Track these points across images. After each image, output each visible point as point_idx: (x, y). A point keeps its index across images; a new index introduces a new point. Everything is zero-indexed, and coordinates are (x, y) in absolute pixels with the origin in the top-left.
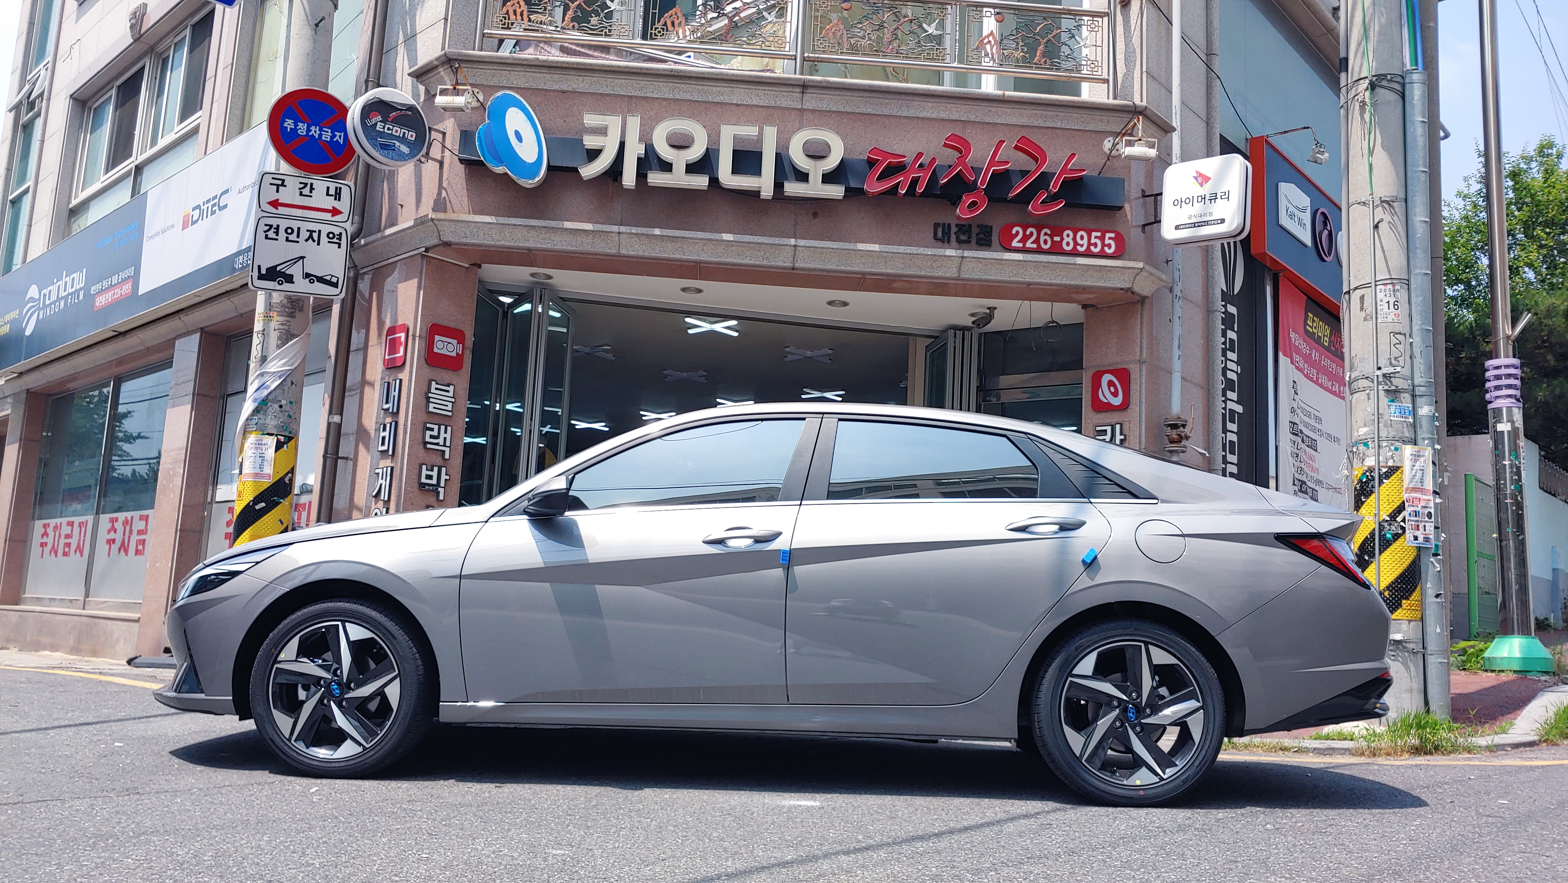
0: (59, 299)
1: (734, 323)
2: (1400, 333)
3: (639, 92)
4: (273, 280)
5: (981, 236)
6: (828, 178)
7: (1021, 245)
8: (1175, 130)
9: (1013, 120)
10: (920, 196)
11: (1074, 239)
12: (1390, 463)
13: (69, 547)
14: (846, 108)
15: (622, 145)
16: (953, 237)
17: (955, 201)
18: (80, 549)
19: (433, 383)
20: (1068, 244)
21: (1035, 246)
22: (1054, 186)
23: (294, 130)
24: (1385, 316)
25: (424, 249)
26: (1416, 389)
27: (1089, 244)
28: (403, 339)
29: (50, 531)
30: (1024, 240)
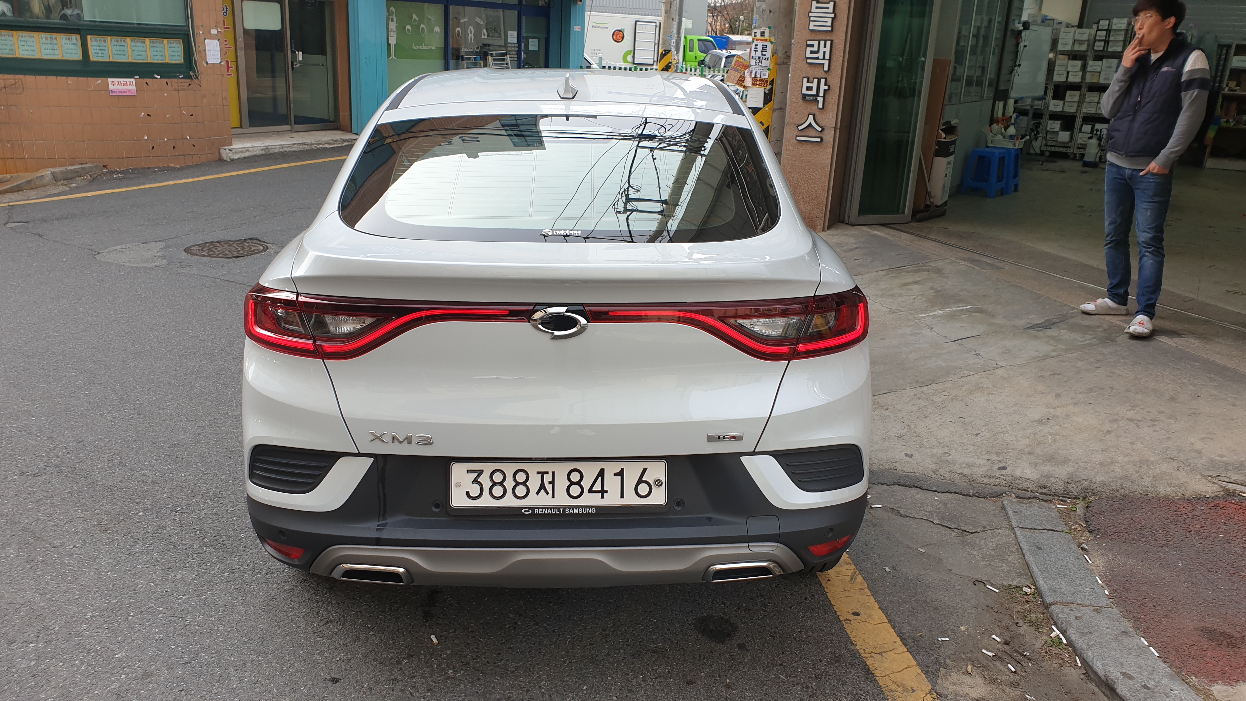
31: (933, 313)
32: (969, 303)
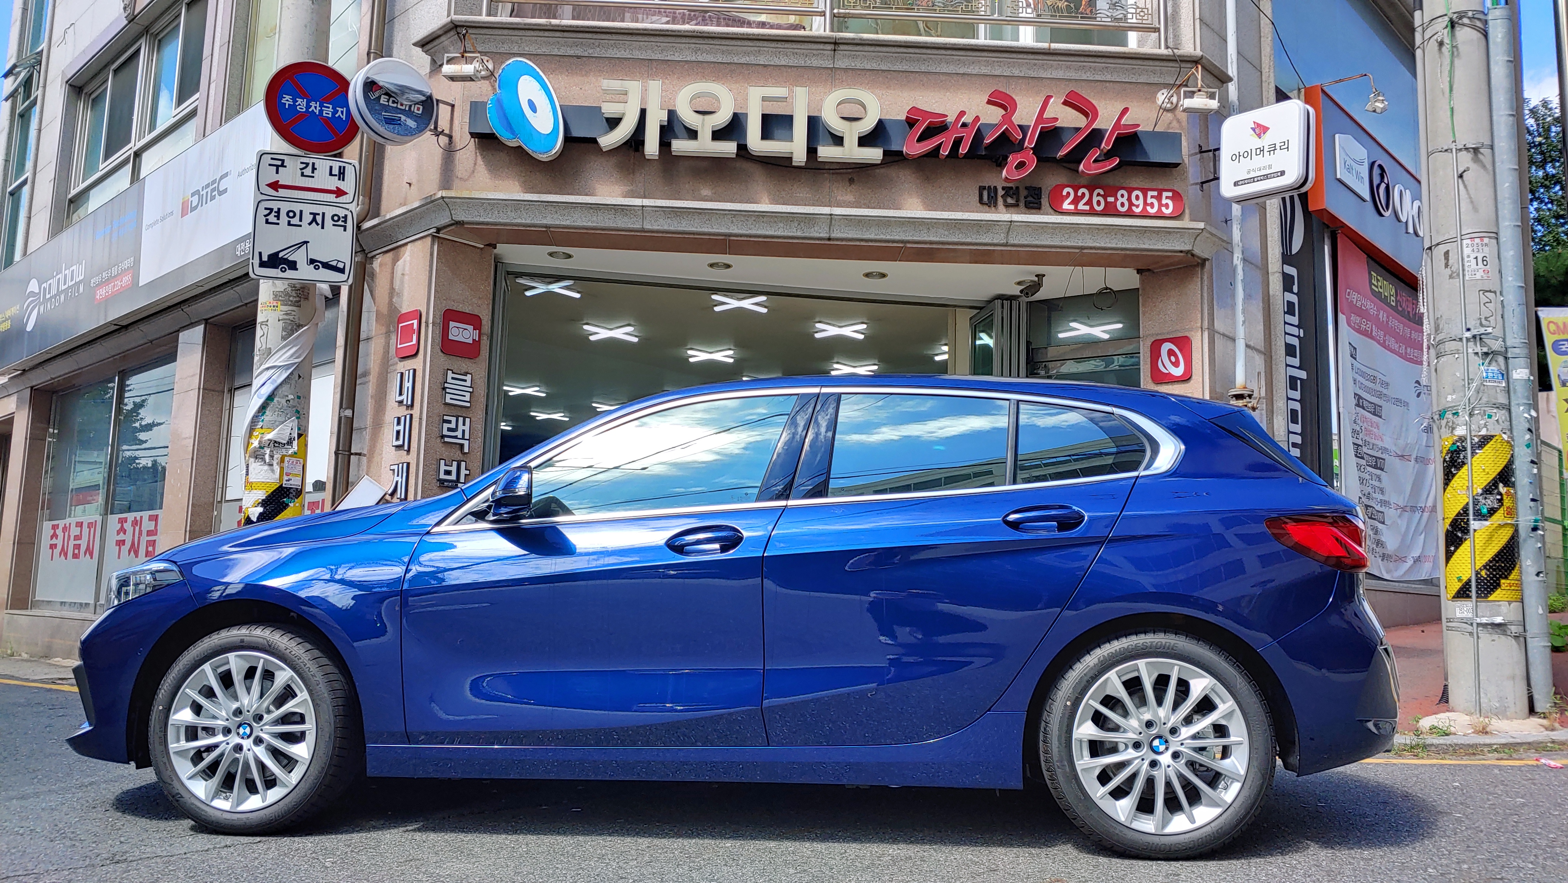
0: (59, 293)
1: (763, 298)
2: (1490, 291)
3: (660, 56)
4: (276, 267)
5: (1030, 199)
6: (865, 141)
7: (1072, 207)
8: (1231, 80)
9: (1060, 74)
10: (963, 158)
11: (1129, 199)
12: (1484, 432)
13: (79, 549)
14: (881, 66)
15: (643, 112)
16: (1000, 201)
17: (1001, 163)
18: (89, 551)
19: (450, 372)
20: (1123, 205)
21: (1087, 208)
22: (1107, 144)
23: (293, 107)
24: (1473, 273)
25: (434, 230)
26: (1509, 350)
27: (1145, 203)
28: (415, 326)
29: (59, 532)
30: (1075, 202)
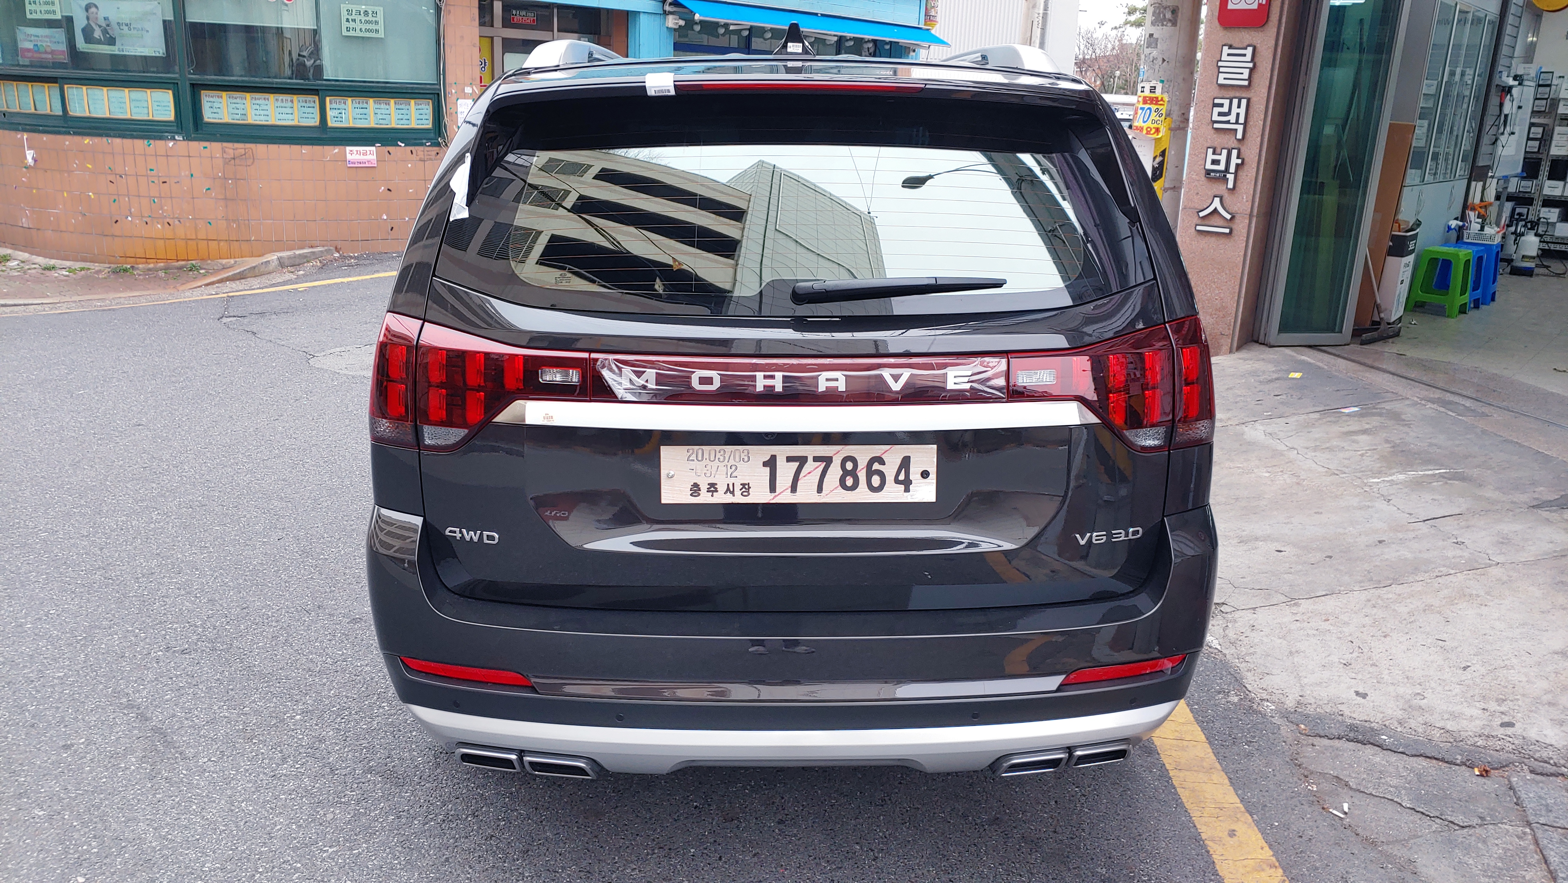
19: (1226, 48)
31: (1390, 478)
32: (1442, 466)
